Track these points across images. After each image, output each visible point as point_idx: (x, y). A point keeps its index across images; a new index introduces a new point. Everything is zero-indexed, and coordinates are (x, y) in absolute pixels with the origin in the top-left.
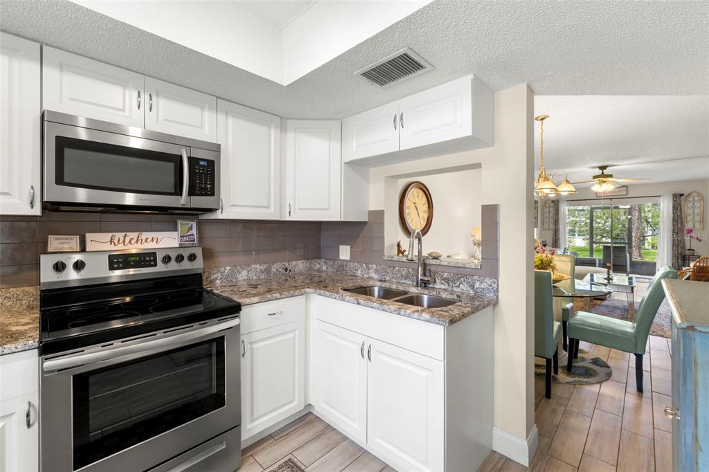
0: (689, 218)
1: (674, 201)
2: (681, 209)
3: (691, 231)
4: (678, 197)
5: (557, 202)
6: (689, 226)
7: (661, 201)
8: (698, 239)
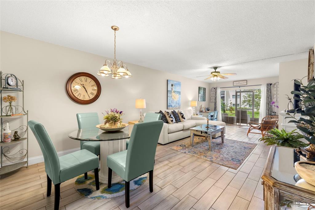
0: (275, 96)
1: (267, 87)
2: (271, 91)
3: (274, 103)
4: (270, 85)
5: (215, 89)
6: (274, 100)
7: (262, 88)
8: (277, 107)
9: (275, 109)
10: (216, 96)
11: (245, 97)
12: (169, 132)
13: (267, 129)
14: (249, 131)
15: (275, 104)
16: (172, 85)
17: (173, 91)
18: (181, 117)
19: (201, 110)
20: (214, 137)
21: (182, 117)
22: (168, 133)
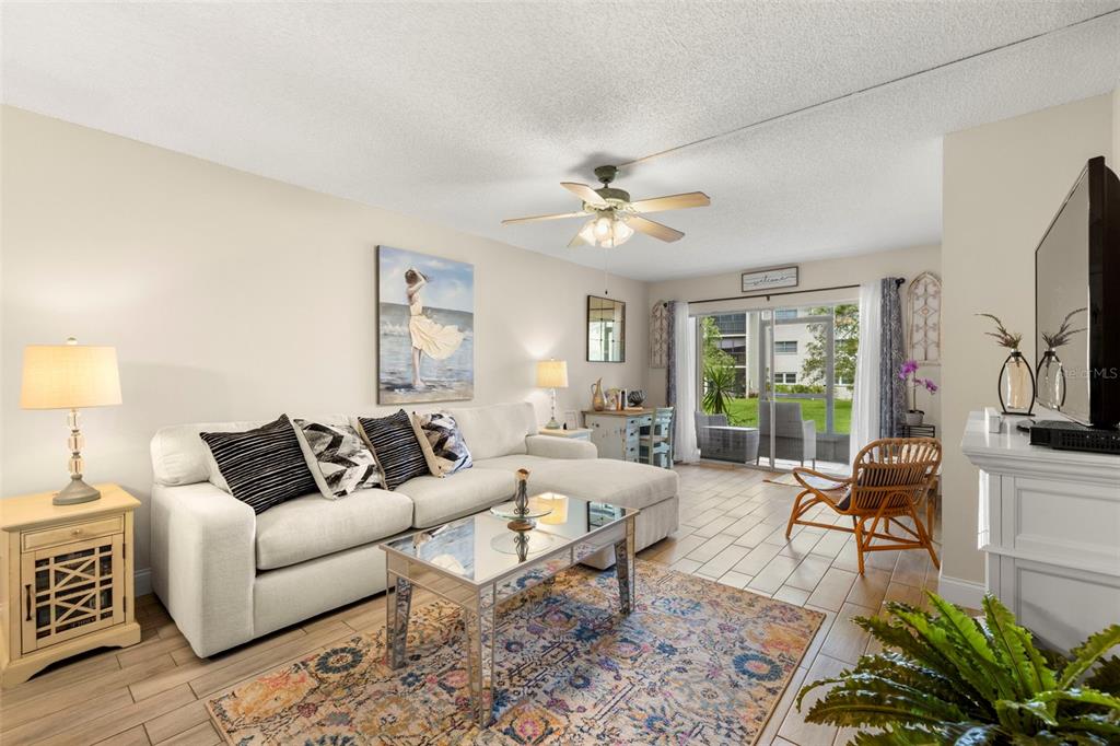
0: (918, 336)
1: (884, 297)
2: (900, 314)
3: (914, 366)
4: (894, 286)
5: (670, 306)
6: (916, 355)
7: (861, 299)
8: (931, 387)
9: (920, 398)
10: (673, 341)
11: (815, 347)
12: (263, 565)
13: (882, 508)
14: (797, 512)
15: (920, 374)
16: (411, 278)
17: (416, 308)
18: (431, 448)
19: (598, 401)
20: (599, 567)
21: (439, 447)
22: (260, 572)
